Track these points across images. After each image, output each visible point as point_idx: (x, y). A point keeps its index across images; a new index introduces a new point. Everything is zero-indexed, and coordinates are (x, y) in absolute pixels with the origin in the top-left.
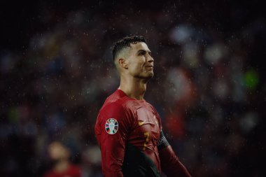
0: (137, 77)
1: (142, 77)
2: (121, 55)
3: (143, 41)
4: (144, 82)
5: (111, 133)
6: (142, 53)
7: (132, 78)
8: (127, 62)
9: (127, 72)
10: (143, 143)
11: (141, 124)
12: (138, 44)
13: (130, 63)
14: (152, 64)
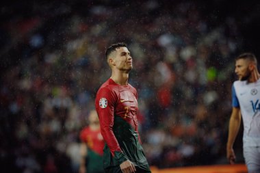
0: (122, 70)
1: (125, 70)
2: (111, 57)
3: (124, 46)
4: (127, 73)
5: (103, 107)
6: (124, 54)
7: (119, 71)
8: (114, 61)
9: (115, 67)
10: (124, 114)
11: (122, 101)
12: (121, 48)
13: (116, 62)
14: (131, 60)
